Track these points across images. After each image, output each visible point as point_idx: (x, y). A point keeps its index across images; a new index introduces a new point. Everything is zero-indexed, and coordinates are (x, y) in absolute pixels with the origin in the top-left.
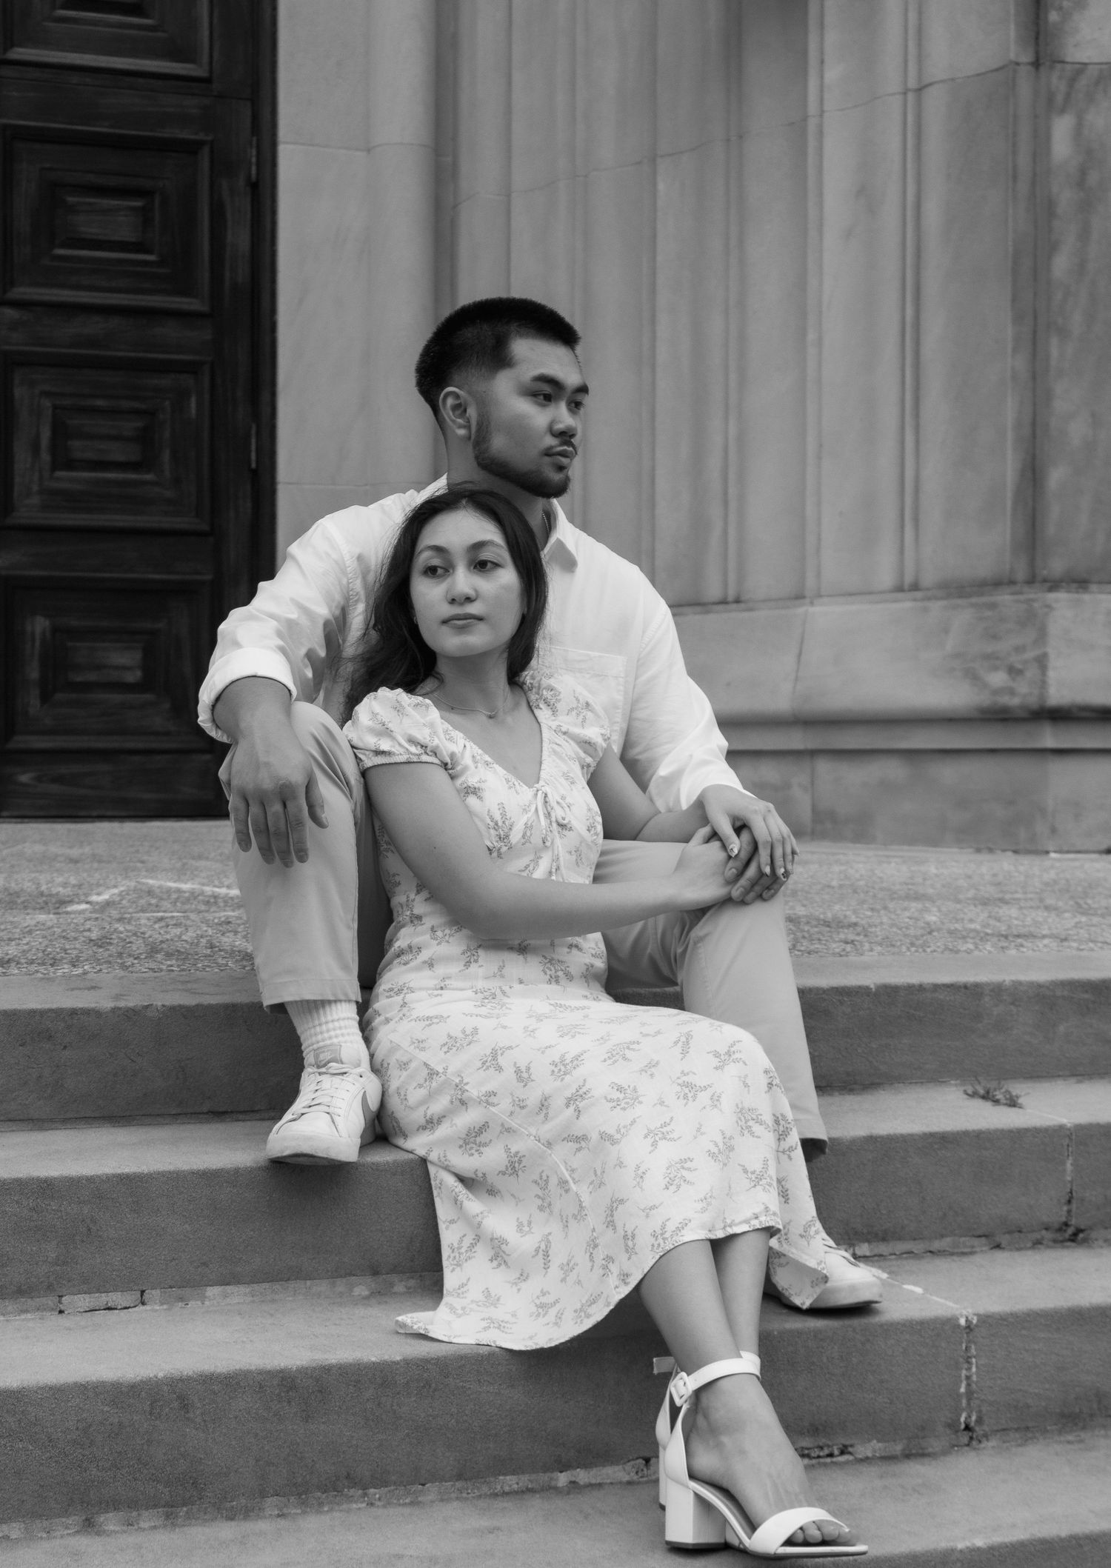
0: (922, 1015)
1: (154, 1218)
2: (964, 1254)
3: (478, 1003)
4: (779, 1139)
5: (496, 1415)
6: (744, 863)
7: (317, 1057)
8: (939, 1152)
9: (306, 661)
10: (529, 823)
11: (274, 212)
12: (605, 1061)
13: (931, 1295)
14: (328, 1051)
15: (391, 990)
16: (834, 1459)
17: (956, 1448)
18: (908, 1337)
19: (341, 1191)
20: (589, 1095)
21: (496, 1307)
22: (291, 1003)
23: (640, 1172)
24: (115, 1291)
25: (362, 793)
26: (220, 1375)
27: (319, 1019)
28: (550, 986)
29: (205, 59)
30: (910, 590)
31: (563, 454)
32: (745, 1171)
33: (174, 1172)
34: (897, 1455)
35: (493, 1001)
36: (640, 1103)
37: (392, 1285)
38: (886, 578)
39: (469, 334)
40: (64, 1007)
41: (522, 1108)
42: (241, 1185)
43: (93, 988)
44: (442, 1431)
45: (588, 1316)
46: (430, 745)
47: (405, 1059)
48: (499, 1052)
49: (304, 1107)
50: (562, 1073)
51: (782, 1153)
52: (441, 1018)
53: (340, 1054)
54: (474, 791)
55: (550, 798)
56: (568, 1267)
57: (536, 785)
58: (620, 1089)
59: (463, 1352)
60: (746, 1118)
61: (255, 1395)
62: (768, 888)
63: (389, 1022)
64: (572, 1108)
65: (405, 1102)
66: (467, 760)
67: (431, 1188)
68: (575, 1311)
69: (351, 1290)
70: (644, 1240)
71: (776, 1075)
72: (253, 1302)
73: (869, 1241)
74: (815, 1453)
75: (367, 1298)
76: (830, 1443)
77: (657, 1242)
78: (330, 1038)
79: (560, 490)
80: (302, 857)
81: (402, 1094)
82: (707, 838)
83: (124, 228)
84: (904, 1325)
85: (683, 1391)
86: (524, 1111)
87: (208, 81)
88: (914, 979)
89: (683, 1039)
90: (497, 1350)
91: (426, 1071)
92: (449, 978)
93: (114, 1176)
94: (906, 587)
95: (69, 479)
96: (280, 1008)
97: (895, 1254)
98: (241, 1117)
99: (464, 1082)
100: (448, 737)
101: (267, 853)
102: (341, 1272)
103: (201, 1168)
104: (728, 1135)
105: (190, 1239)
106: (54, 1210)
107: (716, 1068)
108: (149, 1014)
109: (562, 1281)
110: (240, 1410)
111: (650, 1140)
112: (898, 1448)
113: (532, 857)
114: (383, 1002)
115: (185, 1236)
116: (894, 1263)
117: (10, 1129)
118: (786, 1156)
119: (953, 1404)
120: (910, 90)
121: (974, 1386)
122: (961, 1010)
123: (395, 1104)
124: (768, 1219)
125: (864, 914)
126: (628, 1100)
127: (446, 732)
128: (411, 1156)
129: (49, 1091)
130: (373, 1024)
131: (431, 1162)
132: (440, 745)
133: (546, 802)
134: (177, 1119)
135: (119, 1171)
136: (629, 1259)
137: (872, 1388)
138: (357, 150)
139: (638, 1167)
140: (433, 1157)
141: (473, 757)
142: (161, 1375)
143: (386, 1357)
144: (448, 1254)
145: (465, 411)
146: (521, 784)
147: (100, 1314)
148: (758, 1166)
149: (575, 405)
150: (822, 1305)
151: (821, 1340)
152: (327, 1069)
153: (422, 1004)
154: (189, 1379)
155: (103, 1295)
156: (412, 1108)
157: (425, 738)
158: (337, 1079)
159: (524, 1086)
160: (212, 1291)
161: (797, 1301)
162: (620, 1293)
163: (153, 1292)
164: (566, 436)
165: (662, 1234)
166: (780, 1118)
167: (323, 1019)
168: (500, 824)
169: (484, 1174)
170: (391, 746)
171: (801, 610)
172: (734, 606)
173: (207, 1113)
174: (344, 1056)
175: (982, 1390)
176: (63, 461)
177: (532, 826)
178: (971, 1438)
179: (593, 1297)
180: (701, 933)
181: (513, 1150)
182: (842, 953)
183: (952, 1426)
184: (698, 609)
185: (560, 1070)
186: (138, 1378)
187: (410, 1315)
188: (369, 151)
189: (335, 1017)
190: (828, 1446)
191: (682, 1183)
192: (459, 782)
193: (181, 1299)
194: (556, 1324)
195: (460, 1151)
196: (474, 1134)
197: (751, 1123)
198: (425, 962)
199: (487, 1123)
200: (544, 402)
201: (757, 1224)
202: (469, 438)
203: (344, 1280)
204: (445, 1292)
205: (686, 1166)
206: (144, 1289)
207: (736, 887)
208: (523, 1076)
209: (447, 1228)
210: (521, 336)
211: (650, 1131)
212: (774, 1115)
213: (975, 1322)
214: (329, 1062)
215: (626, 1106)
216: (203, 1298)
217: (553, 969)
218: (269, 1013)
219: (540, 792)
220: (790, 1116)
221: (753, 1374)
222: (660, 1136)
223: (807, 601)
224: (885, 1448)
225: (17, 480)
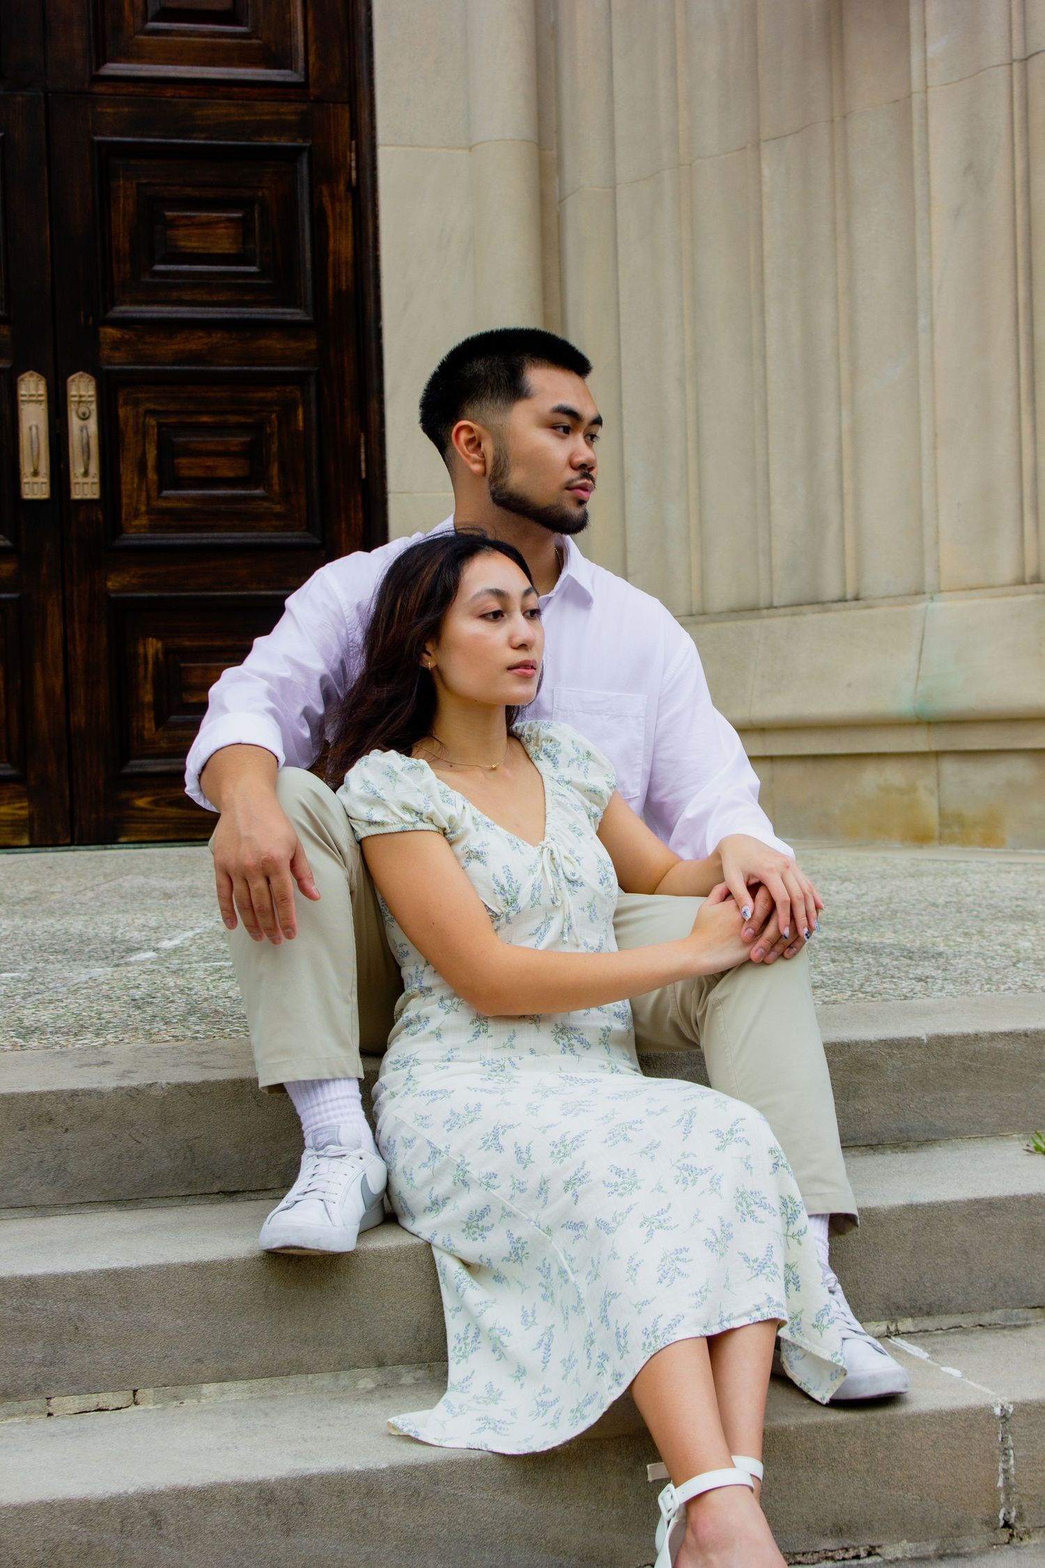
0: (979, 1065)
1: (145, 1314)
2: (1017, 1327)
3: (486, 1076)
4: (788, 1222)
5: (491, 1523)
6: (762, 921)
7: (315, 1138)
8: (986, 1219)
9: (303, 719)
10: (537, 884)
11: (376, 217)
12: (606, 1142)
13: (969, 1379)
14: (326, 1133)
15: (397, 1062)
16: (861, 1562)
17: (995, 1547)
18: (937, 1429)
19: (342, 1279)
20: (588, 1179)
21: (496, 1403)
22: (289, 1083)
23: (633, 1264)
24: (106, 1391)
25: (358, 860)
26: (194, 1488)
27: (317, 1098)
28: (564, 1056)
29: (301, 64)
30: (1032, 583)
31: (584, 488)
32: (747, 1259)
33: (163, 1266)
34: (929, 1556)
35: (501, 1073)
36: (639, 1188)
37: (399, 1376)
38: (1006, 570)
39: (479, 367)
40: (64, 1088)
41: (522, 1191)
42: (235, 1277)
43: (105, 1063)
44: (433, 1542)
45: (583, 1417)
46: (425, 811)
47: (409, 1137)
48: (501, 1131)
49: (298, 1195)
50: (561, 1154)
51: (793, 1237)
52: (445, 1093)
53: (338, 1136)
54: (477, 856)
55: (556, 855)
56: (568, 1363)
57: (541, 843)
58: (619, 1173)
59: (453, 1457)
60: (746, 1203)
61: (231, 1509)
62: (790, 947)
63: (394, 1097)
64: (570, 1192)
65: (410, 1182)
66: (467, 823)
67: (437, 1275)
68: (572, 1411)
69: (355, 1383)
70: (635, 1338)
71: (782, 1154)
72: (252, 1398)
73: (912, 1316)
74: (841, 1554)
75: (371, 1392)
76: (855, 1544)
77: (649, 1341)
78: (329, 1118)
79: (576, 526)
80: (290, 932)
81: (408, 1173)
82: (724, 896)
83: (224, 242)
84: (933, 1416)
85: (670, 1504)
86: (524, 1195)
87: (303, 86)
88: (970, 1029)
89: (687, 1117)
90: (490, 1454)
91: (429, 1150)
92: (457, 1049)
93: (101, 1271)
94: (1027, 580)
95: (177, 497)
96: (280, 1088)
97: (941, 1329)
98: (253, 1196)
99: (466, 1162)
100: (445, 799)
101: (254, 929)
102: (346, 1364)
103: (193, 1260)
104: (726, 1223)
105: (183, 1335)
106: (38, 1309)
107: (718, 1149)
108: (154, 1093)
109: (563, 1378)
110: (217, 1526)
111: (645, 1229)
112: (930, 1548)
113: (542, 919)
114: (390, 1076)
115: (177, 1332)
116: (940, 1339)
117: (12, 1217)
118: (796, 1241)
119: (990, 1499)
120: (1015, 60)
121: (1012, 1480)
122: (1022, 1060)
123: (400, 1184)
124: (771, 1310)
125: (954, 941)
126: (626, 1185)
127: (443, 793)
128: (415, 1240)
129: (51, 1176)
130: (380, 1099)
131: (435, 1246)
132: (437, 811)
133: (554, 859)
134: (186, 1201)
135: (106, 1266)
136: (622, 1358)
137: (900, 1484)
138: (459, 148)
139: (631, 1259)
140: (437, 1241)
141: (473, 818)
142: (131, 1490)
143: (371, 1465)
144: (454, 1345)
145: (479, 445)
146: (525, 843)
147: (89, 1416)
148: (760, 1254)
149: (591, 438)
150: (842, 1396)
151: (843, 1434)
152: (325, 1152)
153: (428, 1077)
154: (161, 1493)
155: (94, 1395)
156: (417, 1189)
157: (420, 805)
158: (335, 1162)
159: (524, 1168)
160: (209, 1389)
161: (817, 1395)
162: (612, 1394)
163: (146, 1391)
164: (585, 469)
165: (653, 1332)
166: (788, 1200)
167: (321, 1099)
168: (507, 888)
169: (489, 1260)
170: (384, 816)
171: (921, 606)
172: (854, 603)
173: (218, 1193)
174: (343, 1137)
175: (1021, 1484)
176: (170, 478)
177: (540, 887)
178: (1012, 1536)
179: (589, 1396)
180: (720, 996)
181: (515, 1236)
182: (908, 995)
183: (990, 1523)
184: (817, 607)
185: (560, 1151)
186: (107, 1495)
187: (402, 1416)
188: (470, 149)
189: (334, 1096)
190: (854, 1548)
191: (676, 1276)
192: (459, 848)
193: (176, 1398)
194: (554, 1424)
195: (463, 1235)
196: (476, 1218)
197: (754, 1207)
198: (432, 1033)
199: (488, 1206)
200: (564, 434)
201: (758, 1316)
202: (485, 473)
203: (348, 1373)
204: (449, 1385)
205: (681, 1256)
206: (137, 1388)
207: (755, 949)
208: (523, 1157)
209: (453, 1317)
210: (536, 366)
211: (646, 1220)
212: (781, 1197)
213: (1011, 1411)
214: (327, 1144)
215: (624, 1192)
216: (199, 1396)
217: (565, 1037)
218: (267, 1093)
219: (546, 850)
220: (798, 1198)
221: (746, 1485)
222: (657, 1224)
223: (928, 596)
224: (917, 1548)
225: (125, 500)
